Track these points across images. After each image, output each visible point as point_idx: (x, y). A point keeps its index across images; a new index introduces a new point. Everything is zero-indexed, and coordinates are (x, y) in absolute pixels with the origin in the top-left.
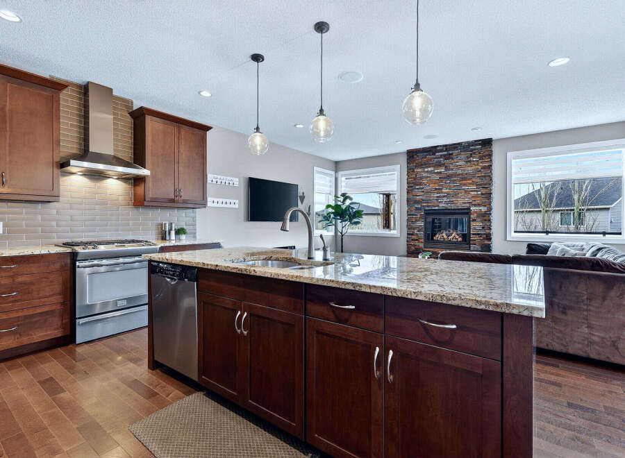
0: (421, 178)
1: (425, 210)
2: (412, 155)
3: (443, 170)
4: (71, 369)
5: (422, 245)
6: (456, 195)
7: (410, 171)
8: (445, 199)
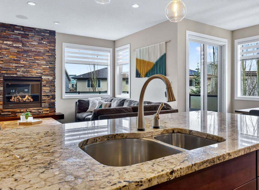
1: (4, 77)
3: (20, 46)
8: (22, 69)
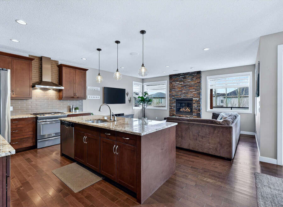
0: (175, 86)
1: (176, 99)
2: (171, 77)
3: (183, 83)
4: (35, 156)
5: (175, 113)
6: (187, 93)
7: (170, 83)
8: (183, 95)
